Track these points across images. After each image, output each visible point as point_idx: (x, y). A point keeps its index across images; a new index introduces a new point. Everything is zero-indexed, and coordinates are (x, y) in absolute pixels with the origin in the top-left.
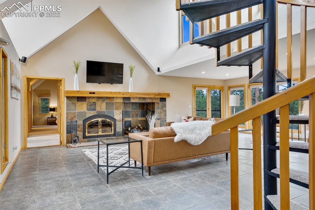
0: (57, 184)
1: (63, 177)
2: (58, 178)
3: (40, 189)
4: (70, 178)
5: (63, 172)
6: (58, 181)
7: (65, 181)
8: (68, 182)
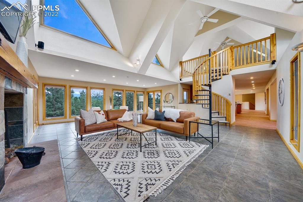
0: (248, 155)
1: (240, 159)
2: (245, 159)
3: (262, 157)
4: (236, 155)
5: (237, 165)
6: (246, 157)
7: (241, 155)
8: (240, 153)
